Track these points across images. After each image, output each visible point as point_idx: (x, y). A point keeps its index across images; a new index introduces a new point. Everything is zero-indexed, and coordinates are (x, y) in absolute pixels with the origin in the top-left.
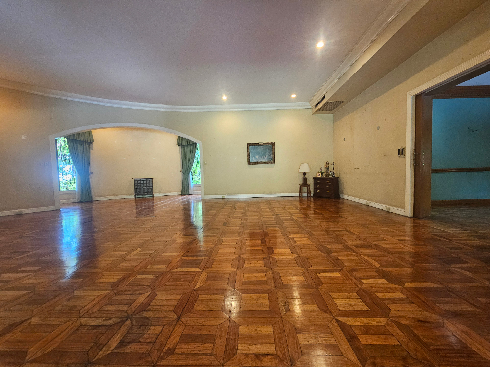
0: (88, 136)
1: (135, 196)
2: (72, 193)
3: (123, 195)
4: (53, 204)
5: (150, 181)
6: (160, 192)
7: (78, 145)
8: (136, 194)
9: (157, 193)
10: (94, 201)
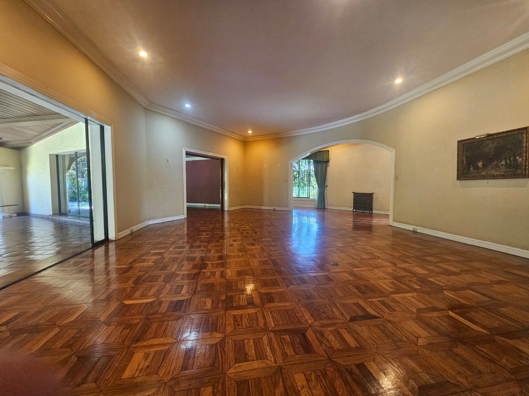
0: (325, 156)
1: (353, 210)
2: (313, 200)
3: (348, 207)
4: (288, 207)
5: (370, 196)
6: (380, 210)
7: (319, 164)
8: (355, 207)
9: (377, 210)
10: (327, 209)
